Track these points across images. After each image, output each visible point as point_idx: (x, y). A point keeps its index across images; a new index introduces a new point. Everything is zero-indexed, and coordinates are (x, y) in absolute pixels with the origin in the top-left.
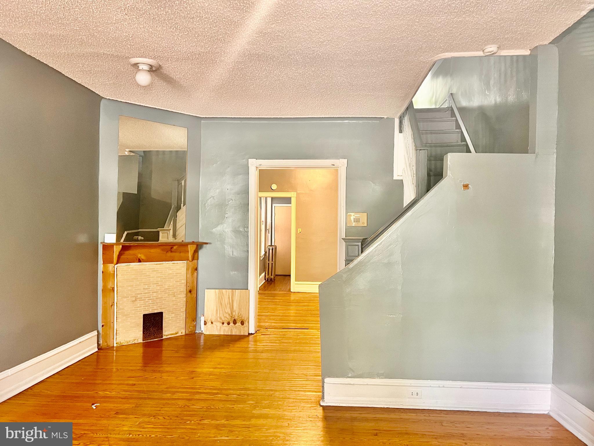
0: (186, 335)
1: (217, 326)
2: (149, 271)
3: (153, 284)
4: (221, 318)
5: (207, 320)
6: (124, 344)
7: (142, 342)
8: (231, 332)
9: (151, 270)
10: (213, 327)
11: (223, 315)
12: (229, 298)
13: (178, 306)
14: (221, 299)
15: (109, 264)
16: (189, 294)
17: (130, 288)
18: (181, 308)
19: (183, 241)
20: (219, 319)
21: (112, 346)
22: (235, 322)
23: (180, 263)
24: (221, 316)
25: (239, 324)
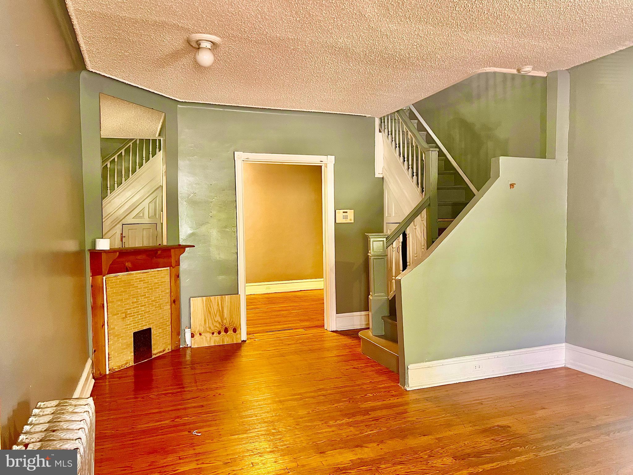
0: (172, 351)
1: (206, 337)
2: (137, 282)
3: (141, 296)
4: (210, 328)
5: (195, 332)
6: (116, 370)
7: (133, 364)
8: (223, 341)
9: (138, 280)
10: (202, 338)
11: (213, 325)
12: (218, 304)
13: (165, 320)
14: (209, 307)
15: (98, 276)
16: (173, 305)
17: (119, 303)
18: (167, 321)
19: (160, 245)
20: (208, 330)
21: (105, 374)
22: (226, 331)
23: (164, 270)
24: (210, 326)
25: (231, 332)
